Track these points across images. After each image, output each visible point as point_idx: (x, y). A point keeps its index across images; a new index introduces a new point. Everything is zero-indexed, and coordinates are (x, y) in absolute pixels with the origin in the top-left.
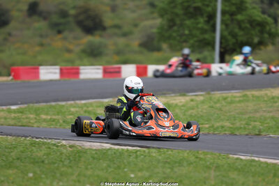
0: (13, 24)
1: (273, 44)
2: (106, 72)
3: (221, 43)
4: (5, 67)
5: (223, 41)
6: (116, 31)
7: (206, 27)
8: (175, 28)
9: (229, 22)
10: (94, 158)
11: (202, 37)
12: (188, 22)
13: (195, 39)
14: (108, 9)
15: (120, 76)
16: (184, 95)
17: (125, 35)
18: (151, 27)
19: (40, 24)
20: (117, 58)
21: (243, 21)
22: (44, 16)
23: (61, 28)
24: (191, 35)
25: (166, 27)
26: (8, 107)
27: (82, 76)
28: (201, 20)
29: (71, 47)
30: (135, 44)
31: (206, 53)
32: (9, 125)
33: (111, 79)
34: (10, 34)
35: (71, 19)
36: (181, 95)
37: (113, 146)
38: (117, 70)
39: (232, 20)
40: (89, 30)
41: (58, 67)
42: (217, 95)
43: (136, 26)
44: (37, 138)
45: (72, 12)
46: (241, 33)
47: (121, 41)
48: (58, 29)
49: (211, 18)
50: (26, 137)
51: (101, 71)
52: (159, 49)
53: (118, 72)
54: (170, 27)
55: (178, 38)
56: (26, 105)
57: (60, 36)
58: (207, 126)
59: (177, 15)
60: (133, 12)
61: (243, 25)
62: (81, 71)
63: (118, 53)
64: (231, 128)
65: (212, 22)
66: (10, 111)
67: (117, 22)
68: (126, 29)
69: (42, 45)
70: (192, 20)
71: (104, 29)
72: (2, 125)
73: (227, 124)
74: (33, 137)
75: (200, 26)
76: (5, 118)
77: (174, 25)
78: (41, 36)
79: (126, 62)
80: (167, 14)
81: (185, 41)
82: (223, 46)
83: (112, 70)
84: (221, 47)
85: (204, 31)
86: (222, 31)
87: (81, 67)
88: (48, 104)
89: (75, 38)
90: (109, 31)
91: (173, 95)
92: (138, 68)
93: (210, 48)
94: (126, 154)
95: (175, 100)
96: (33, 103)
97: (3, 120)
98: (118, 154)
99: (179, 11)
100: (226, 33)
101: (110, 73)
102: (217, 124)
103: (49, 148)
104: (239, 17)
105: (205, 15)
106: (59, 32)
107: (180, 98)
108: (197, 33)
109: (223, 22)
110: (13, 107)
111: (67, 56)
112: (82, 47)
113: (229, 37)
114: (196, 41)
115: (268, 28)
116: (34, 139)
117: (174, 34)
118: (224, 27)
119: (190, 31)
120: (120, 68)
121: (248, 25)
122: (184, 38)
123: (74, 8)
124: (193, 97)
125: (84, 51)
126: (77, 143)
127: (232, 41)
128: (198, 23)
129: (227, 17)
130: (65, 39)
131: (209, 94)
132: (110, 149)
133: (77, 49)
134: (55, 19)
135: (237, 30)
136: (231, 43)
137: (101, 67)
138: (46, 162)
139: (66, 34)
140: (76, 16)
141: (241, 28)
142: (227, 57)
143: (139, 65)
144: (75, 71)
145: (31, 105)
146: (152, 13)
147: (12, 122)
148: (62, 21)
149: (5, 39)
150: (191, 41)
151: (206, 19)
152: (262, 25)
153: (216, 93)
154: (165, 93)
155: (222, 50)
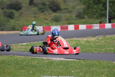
0: (23, 9)
2: (62, 28)
3: (109, 15)
4: (20, 27)
5: (110, 14)
6: (66, 10)
7: (103, 8)
8: (90, 9)
9: (112, 6)
10: (57, 64)
11: (101, 12)
12: (95, 7)
13: (98, 13)
14: (62, 1)
15: (68, 30)
16: (94, 37)
17: (70, 12)
18: (80, 9)
19: (34, 9)
20: (66, 22)
22: (36, 5)
23: (43, 10)
25: (86, 9)
26: (22, 44)
28: (101, 6)
29: (48, 18)
30: (74, 16)
31: (103, 19)
32: (22, 51)
33: (64, 31)
34: (22, 13)
35: (47, 6)
36: (93, 37)
37: (65, 59)
38: (66, 27)
39: (113, 5)
40: (54, 11)
41: (42, 26)
42: (108, 36)
43: (74, 8)
44: (34, 56)
45: (47, 3)
47: (68, 15)
48: (42, 10)
49: (105, 4)
50: (29, 56)
51: (60, 28)
52: (84, 18)
53: (67, 28)
54: (88, 9)
55: (91, 13)
56: (29, 43)
57: (43, 13)
58: (104, 50)
59: (91, 4)
60: (73, 2)
62: (52, 28)
63: (67, 20)
64: (114, 50)
65: (105, 6)
66: (22, 45)
67: (66, 7)
68: (70, 10)
69: (35, 17)
70: (97, 6)
71: (61, 10)
72: (19, 51)
73: (112, 49)
74: (32, 56)
75: (100, 8)
76: (21, 48)
77: (90, 8)
78: (35, 14)
79: (70, 24)
80: (86, 3)
81: (94, 14)
82: (110, 16)
83: (64, 27)
84: (109, 16)
85: (102, 10)
86: (109, 10)
87: (52, 26)
88: (38, 42)
89: (49, 14)
90: (63, 11)
91: (89, 37)
92: (75, 26)
93: (104, 17)
94: (70, 62)
95: (91, 39)
96: (32, 42)
97: (20, 49)
98: (67, 62)
99: (91, 2)
100: (111, 11)
101: (64, 28)
102: (108, 49)
103: (39, 60)
105: (102, 3)
106: (42, 12)
107: (93, 38)
108: (99, 11)
109: (109, 6)
110: (24, 44)
111: (46, 21)
112: (52, 18)
113: (112, 12)
114: (99, 14)
116: (33, 57)
117: (90, 12)
118: (110, 8)
119: (96, 10)
120: (68, 26)
122: (94, 13)
123: (48, 1)
124: (98, 38)
125: (53, 19)
126: (50, 58)
127: (113, 14)
128: (99, 7)
129: (111, 4)
130: (45, 14)
131: (104, 36)
132: (64, 60)
133: (50, 19)
134: (41, 6)
136: (113, 15)
137: (60, 26)
138: (38, 66)
139: (45, 12)
140: (49, 5)
142: (112, 21)
143: (75, 25)
144: (49, 28)
145: (31, 42)
146: (80, 3)
147: (23, 50)
148: (43, 7)
149: (20, 15)
150: (97, 14)
151: (103, 5)
153: (107, 35)
154: (86, 36)
155: (110, 18)
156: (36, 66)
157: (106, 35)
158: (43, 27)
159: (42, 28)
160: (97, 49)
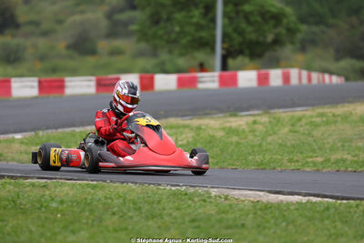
1: (293, 43)
2: (99, 85)
3: (223, 41)
7: (203, 22)
8: (162, 24)
9: (233, 15)
11: (197, 35)
12: (179, 16)
13: (189, 38)
16: (235, 115)
17: (45, 34)
21: (251, 13)
24: (182, 33)
25: (147, 24)
27: (68, 91)
28: (197, 14)
30: (61, 46)
31: (200, 56)
33: (107, 94)
36: (231, 116)
38: (115, 81)
39: (237, 13)
43: (60, 22)
46: (250, 29)
49: (209, 9)
51: (93, 84)
54: (156, 23)
55: (166, 36)
58: (319, 159)
59: (163, 6)
61: (252, 19)
62: (67, 84)
65: (210, 15)
68: (45, 26)
70: (184, 13)
71: (17, 26)
75: (195, 20)
77: (160, 20)
80: (149, 5)
81: (175, 41)
82: (226, 46)
83: (107, 82)
84: (223, 49)
85: (199, 27)
86: (224, 27)
87: (67, 79)
90: (25, 29)
91: (221, 115)
92: (141, 78)
93: (208, 50)
100: (230, 30)
101: (105, 85)
104: (247, 8)
105: (201, 5)
108: (190, 29)
109: (225, 15)
110: (18, 136)
113: (235, 35)
115: (285, 21)
118: (226, 21)
119: (181, 27)
120: (118, 79)
121: (259, 19)
122: (173, 36)
127: (237, 39)
128: (191, 17)
129: (230, 8)
131: (269, 113)
135: (243, 25)
136: (236, 42)
137: (94, 78)
141: (249, 22)
142: (231, 62)
144: (58, 83)
150: (184, 41)
151: (202, 10)
152: (277, 18)
153: (276, 111)
154: (207, 111)
155: (225, 52)
156: (243, 225)
157: (273, 108)
158: (40, 82)
159: (36, 84)
160: (295, 158)
